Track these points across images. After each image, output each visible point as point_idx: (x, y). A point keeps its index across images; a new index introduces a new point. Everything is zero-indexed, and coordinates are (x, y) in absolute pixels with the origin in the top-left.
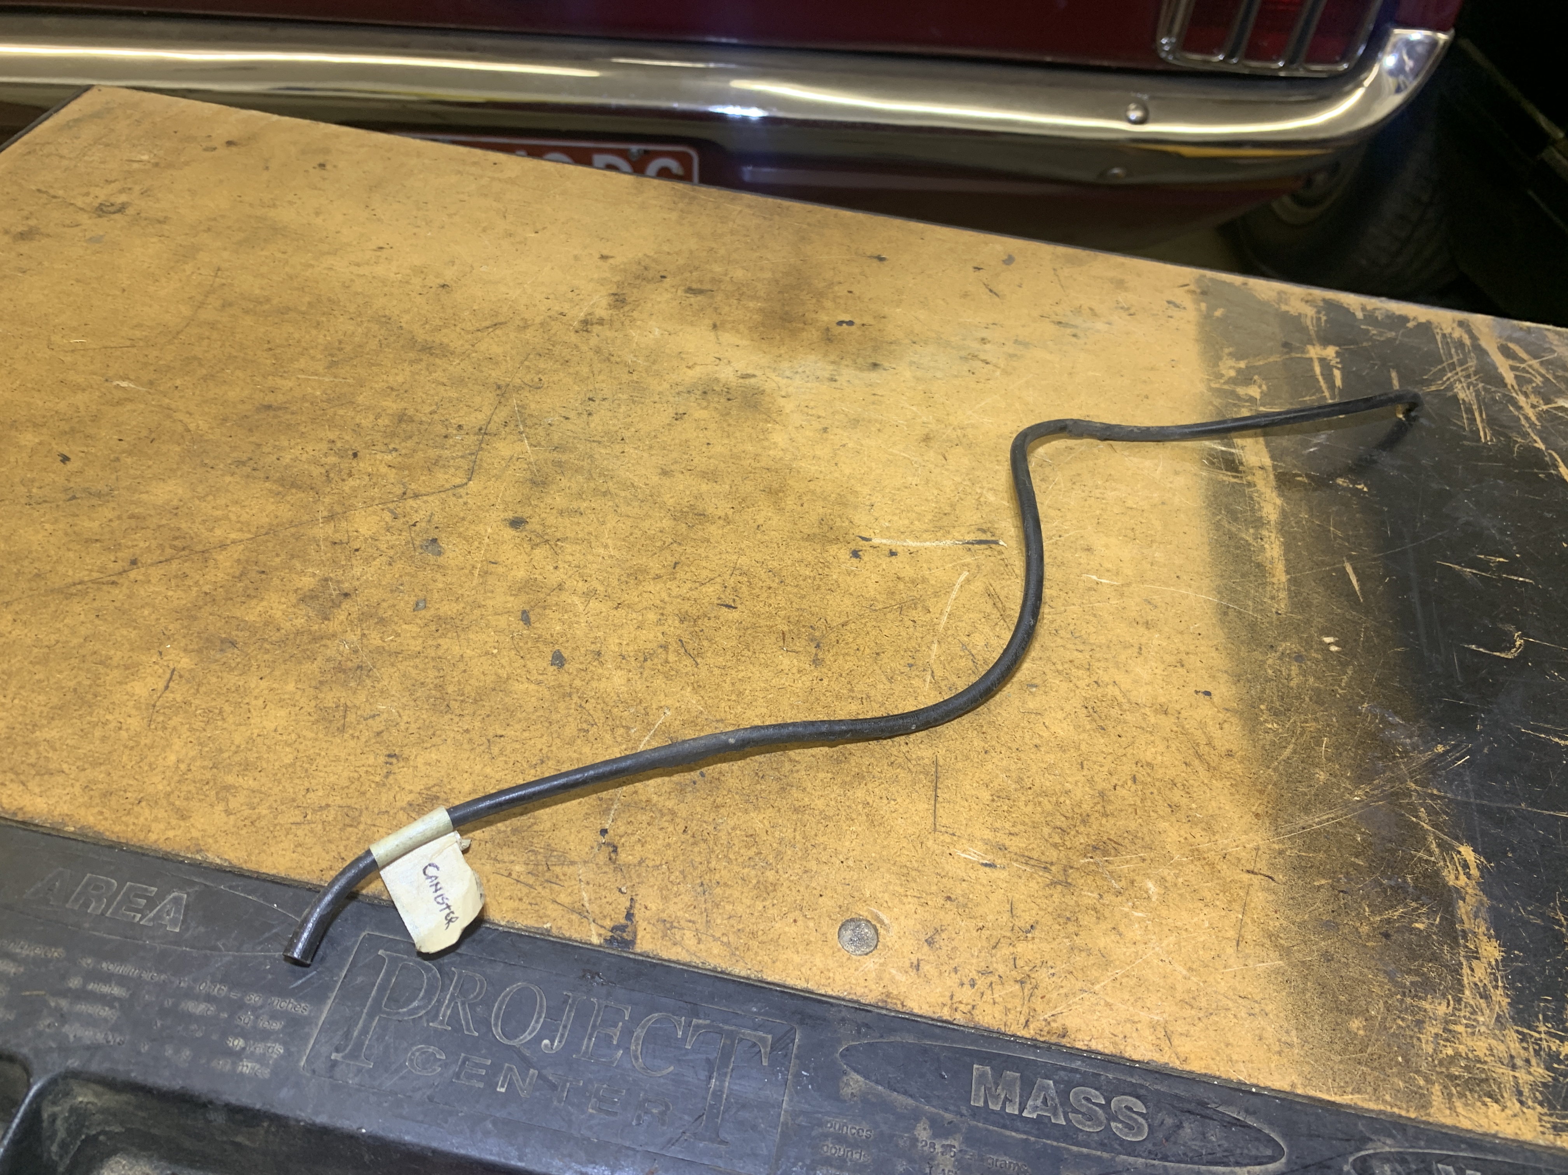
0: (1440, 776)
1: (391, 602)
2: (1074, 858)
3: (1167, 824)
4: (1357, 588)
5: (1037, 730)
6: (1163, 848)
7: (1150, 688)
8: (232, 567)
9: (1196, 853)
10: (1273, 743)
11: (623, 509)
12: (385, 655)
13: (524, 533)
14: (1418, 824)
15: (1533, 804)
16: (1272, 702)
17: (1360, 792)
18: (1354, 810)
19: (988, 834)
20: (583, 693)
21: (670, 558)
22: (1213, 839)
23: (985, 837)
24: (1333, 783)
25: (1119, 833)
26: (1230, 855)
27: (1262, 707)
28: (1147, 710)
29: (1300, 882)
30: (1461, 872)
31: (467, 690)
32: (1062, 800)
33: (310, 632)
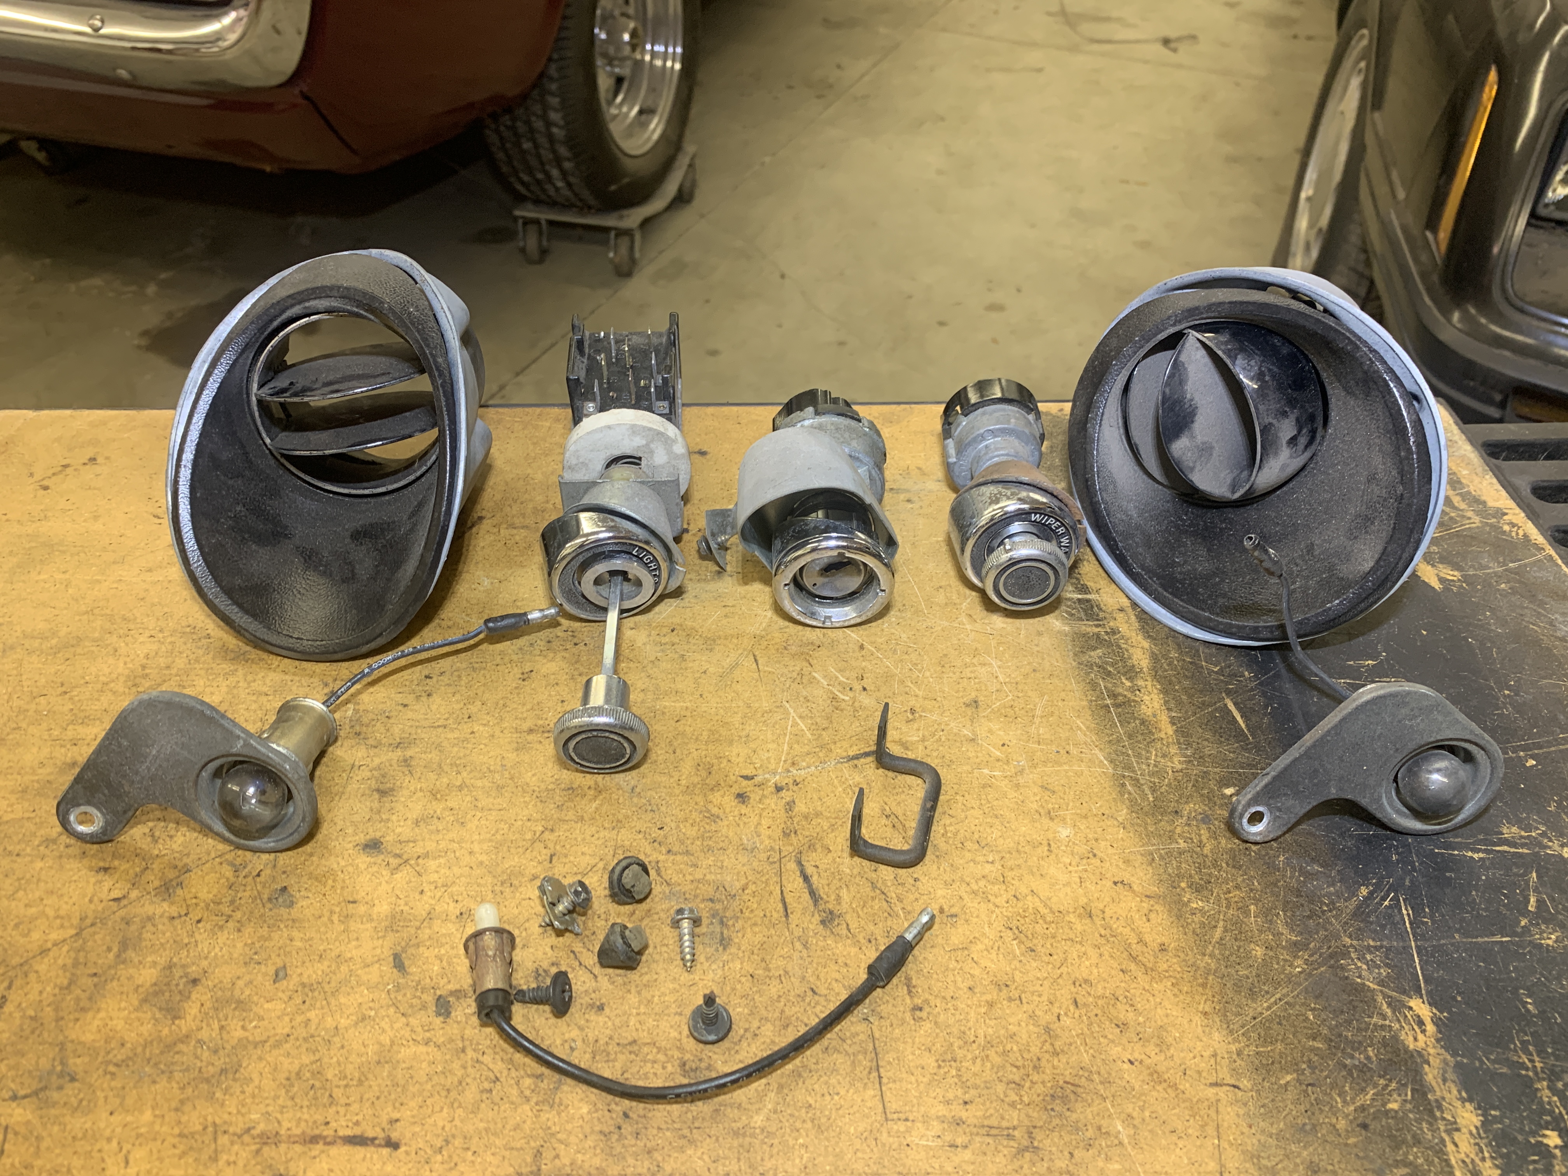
0: (1371, 923)
1: (247, 978)
2: (1035, 1115)
3: (1119, 1049)
4: (1243, 726)
5: (967, 969)
6: (1121, 1078)
7: (1068, 890)
8: (57, 976)
9: (1155, 1076)
10: (1203, 925)
11: (484, 802)
12: (250, 1047)
13: (382, 857)
14: (1364, 984)
15: (1466, 934)
16: (1191, 876)
17: (1299, 962)
18: (1300, 984)
19: (942, 1110)
20: (478, 1044)
21: (544, 851)
22: (1169, 1055)
23: (940, 1114)
24: (1271, 958)
25: (1074, 1072)
26: (1190, 1069)
27: (1183, 885)
28: (1072, 918)
29: (1266, 1084)
30: (1418, 1031)
31: (350, 1069)
32: (1008, 1047)
33: (160, 1040)
